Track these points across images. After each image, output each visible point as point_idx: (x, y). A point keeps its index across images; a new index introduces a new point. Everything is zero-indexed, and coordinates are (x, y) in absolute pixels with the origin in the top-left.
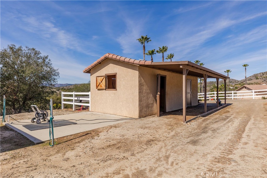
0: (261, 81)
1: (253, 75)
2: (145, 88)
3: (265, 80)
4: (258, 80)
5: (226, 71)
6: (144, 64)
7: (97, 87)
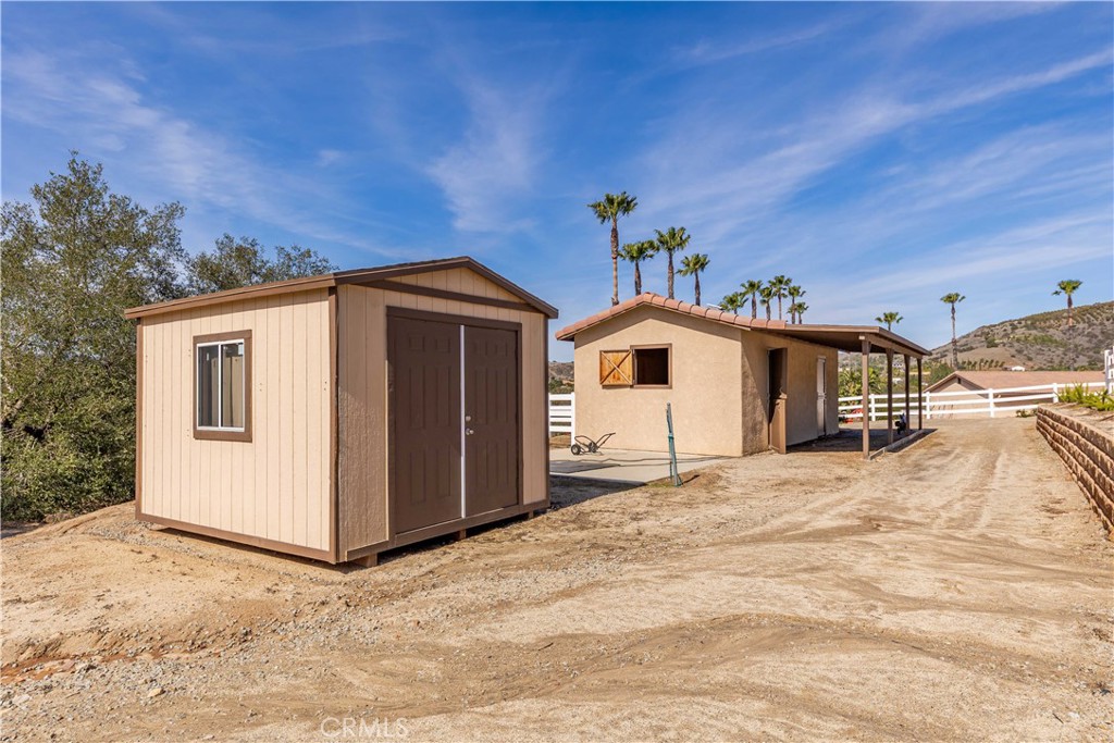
0: (1008, 354)
1: (977, 331)
2: (751, 381)
3: (1020, 352)
4: (993, 349)
5: (883, 318)
6: (764, 326)
7: (603, 379)
